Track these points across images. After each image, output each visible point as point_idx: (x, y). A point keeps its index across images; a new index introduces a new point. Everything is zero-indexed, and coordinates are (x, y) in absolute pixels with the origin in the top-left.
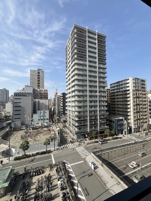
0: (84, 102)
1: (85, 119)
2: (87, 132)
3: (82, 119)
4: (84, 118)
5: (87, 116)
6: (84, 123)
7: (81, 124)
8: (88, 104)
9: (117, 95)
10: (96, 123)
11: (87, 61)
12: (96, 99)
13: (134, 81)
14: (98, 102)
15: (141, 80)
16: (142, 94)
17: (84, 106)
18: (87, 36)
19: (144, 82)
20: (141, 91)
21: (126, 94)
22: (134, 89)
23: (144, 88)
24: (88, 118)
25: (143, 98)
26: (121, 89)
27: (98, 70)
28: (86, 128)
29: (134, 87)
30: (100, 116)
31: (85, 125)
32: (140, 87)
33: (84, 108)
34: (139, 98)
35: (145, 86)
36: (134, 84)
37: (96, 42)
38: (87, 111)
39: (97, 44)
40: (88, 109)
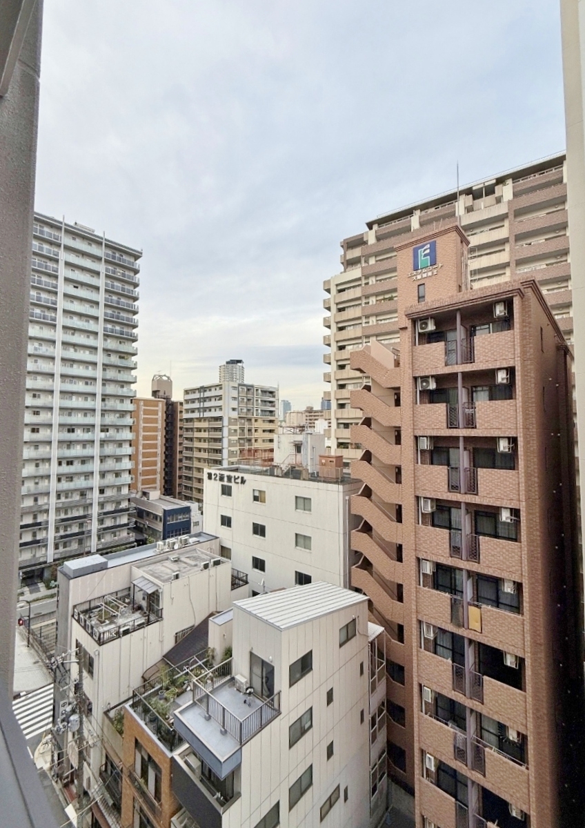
0: (37, 465)
1: (39, 520)
2: (45, 562)
3: (28, 520)
4: (35, 517)
5: (47, 511)
6: (34, 535)
8: (54, 469)
9: (199, 430)
10: (84, 530)
11: (59, 328)
12: (88, 452)
13: (235, 394)
14: (97, 460)
15: (262, 391)
16: (260, 431)
17: (35, 477)
18: (62, 246)
19: (270, 395)
20: (259, 420)
21: (216, 429)
22: (235, 415)
23: (271, 412)
24: (52, 518)
25: (264, 441)
26: (208, 410)
27: (100, 358)
28: (40, 553)
29: (234, 409)
30: (102, 505)
31: (38, 542)
32: (255, 409)
33: (37, 483)
34: (249, 440)
35: (274, 406)
36: (237, 402)
37: (101, 267)
38: (48, 494)
39: (102, 276)
40: (53, 486)
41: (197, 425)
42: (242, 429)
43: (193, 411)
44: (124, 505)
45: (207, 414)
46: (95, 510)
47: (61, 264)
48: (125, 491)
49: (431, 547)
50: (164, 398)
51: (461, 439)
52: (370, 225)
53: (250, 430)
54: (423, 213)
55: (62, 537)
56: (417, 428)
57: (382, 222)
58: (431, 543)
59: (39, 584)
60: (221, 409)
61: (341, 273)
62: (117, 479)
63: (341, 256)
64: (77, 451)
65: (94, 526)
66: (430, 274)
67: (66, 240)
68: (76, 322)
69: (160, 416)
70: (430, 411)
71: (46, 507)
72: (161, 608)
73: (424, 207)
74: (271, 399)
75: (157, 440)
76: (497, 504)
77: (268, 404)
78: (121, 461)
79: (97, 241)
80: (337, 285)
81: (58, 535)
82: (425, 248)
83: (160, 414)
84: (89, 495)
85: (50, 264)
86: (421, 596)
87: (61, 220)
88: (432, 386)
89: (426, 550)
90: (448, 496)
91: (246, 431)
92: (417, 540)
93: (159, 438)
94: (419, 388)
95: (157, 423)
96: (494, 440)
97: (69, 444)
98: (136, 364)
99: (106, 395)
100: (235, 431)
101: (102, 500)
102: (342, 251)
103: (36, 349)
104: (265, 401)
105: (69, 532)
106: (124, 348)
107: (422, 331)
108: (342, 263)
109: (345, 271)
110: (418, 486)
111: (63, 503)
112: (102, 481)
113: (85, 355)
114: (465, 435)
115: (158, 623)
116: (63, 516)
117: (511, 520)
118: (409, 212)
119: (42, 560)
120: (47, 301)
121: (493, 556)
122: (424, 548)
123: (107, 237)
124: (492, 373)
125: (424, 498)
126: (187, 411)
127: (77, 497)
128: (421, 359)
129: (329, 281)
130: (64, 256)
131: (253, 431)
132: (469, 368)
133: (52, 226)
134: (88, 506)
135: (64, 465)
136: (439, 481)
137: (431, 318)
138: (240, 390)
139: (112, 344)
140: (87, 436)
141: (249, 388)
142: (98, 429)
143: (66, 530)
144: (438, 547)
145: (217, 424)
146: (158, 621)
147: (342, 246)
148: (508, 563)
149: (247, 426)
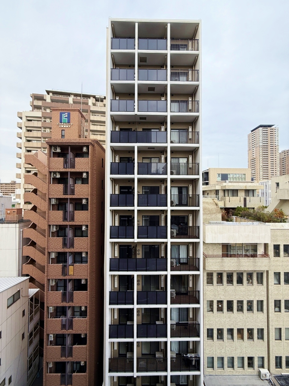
49: (55, 246)
51: (69, 199)
52: (48, 92)
54: (75, 98)
56: (50, 194)
57: (55, 93)
58: (55, 244)
61: (30, 111)
63: (30, 102)
66: (67, 126)
70: (56, 187)
73: (76, 95)
76: (81, 224)
80: (27, 117)
82: (65, 114)
86: (49, 268)
88: (58, 176)
89: (52, 248)
90: (62, 223)
92: (49, 244)
94: (52, 177)
96: (81, 199)
102: (31, 99)
107: (55, 151)
108: (31, 106)
109: (33, 111)
110: (50, 220)
114: (71, 198)
117: (86, 229)
118: (69, 94)
121: (78, 244)
122: (52, 247)
124: (81, 173)
125: (53, 225)
128: (53, 164)
129: (21, 113)
132: (73, 170)
136: (59, 217)
137: (58, 146)
144: (58, 245)
147: (31, 97)
148: (83, 246)
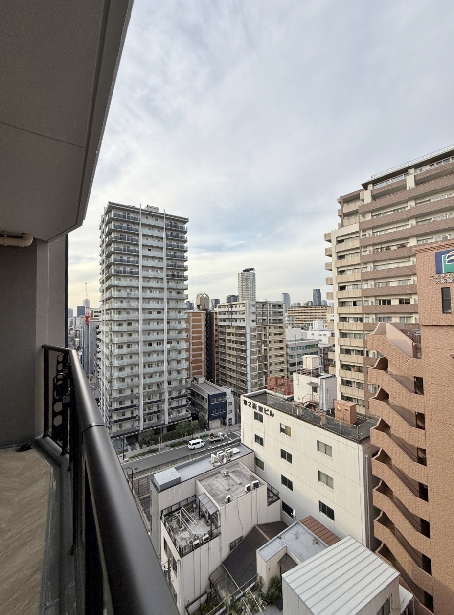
0: (132, 369)
1: (134, 404)
2: (139, 430)
3: (128, 404)
4: (132, 402)
5: (138, 397)
6: (132, 413)
7: (124, 414)
8: (141, 370)
9: (229, 334)
10: (160, 409)
11: (141, 279)
12: (160, 358)
13: (254, 309)
14: (166, 363)
15: (273, 305)
16: (273, 335)
17: (131, 376)
18: (140, 224)
19: (279, 307)
20: (272, 327)
21: (241, 335)
22: (254, 325)
23: (280, 320)
24: (142, 402)
25: (275, 342)
26: (234, 321)
27: (165, 295)
28: (136, 424)
29: (253, 321)
30: (170, 393)
31: (135, 417)
32: (268, 319)
33: (132, 380)
34: (265, 342)
35: (282, 316)
36: (255, 315)
37: (163, 234)
38: (138, 387)
39: (165, 239)
40: (141, 381)
41: (227, 330)
42: (260, 335)
43: (224, 320)
44: (183, 392)
45: (234, 324)
46: (166, 396)
47: (141, 236)
48: (183, 383)
50: (205, 310)
52: (365, 186)
53: (265, 335)
54: (418, 171)
55: (148, 414)
59: (136, 444)
60: (244, 320)
61: (340, 226)
62: (179, 375)
63: (339, 210)
64: (154, 358)
65: (166, 407)
67: (143, 220)
68: (151, 273)
69: (203, 323)
71: (137, 395)
72: (219, 525)
73: (419, 166)
74: (280, 311)
75: (201, 339)
77: (278, 314)
78: (181, 363)
79: (159, 216)
80: (337, 237)
81: (145, 412)
82: (449, 254)
83: (202, 321)
84: (162, 387)
85: (134, 237)
87: (139, 207)
91: (262, 336)
93: (203, 338)
95: (201, 328)
97: (149, 354)
98: (187, 296)
99: (169, 319)
100: (255, 336)
101: (170, 389)
102: (339, 206)
103: (128, 294)
104: (276, 313)
105: (151, 411)
106: (180, 286)
111: (148, 392)
112: (170, 377)
113: (156, 294)
115: (218, 537)
116: (148, 401)
119: (137, 429)
120: (133, 262)
123: (167, 213)
126: (220, 320)
127: (155, 388)
129: (329, 234)
130: (142, 231)
131: (268, 335)
133: (134, 212)
134: (161, 394)
135: (147, 367)
138: (258, 306)
139: (172, 284)
140: (160, 348)
141: (264, 304)
142: (166, 342)
143: (149, 410)
145: (242, 332)
146: (218, 536)
147: (339, 202)
149: (263, 332)
